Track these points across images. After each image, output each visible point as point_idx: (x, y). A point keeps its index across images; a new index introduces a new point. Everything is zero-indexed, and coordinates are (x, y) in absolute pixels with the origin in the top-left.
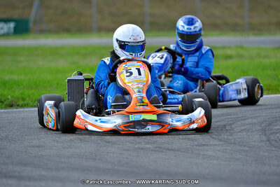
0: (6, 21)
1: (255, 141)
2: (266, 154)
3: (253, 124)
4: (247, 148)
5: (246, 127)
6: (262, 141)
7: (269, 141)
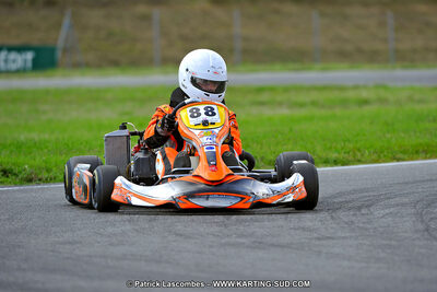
0: (20, 49)
1: (406, 232)
2: (423, 251)
3: (403, 205)
4: (393, 243)
5: (392, 210)
6: (416, 231)
7: (427, 230)
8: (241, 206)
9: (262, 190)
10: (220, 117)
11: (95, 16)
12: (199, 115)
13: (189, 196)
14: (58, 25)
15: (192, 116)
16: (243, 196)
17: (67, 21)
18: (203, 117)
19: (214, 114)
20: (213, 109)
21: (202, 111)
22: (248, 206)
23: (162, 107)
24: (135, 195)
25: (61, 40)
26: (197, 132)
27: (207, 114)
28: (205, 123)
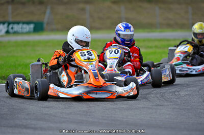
8: (112, 97)
9: (120, 90)
10: (95, 56)
11: (61, 9)
12: (85, 55)
13: (88, 93)
14: (45, 13)
15: (82, 56)
16: (112, 93)
17: (48, 11)
18: (87, 56)
19: (92, 55)
20: (90, 53)
21: (86, 54)
22: (114, 97)
23: (59, 51)
24: (61, 92)
25: (46, 19)
26: (86, 63)
27: (88, 54)
28: (89, 59)
